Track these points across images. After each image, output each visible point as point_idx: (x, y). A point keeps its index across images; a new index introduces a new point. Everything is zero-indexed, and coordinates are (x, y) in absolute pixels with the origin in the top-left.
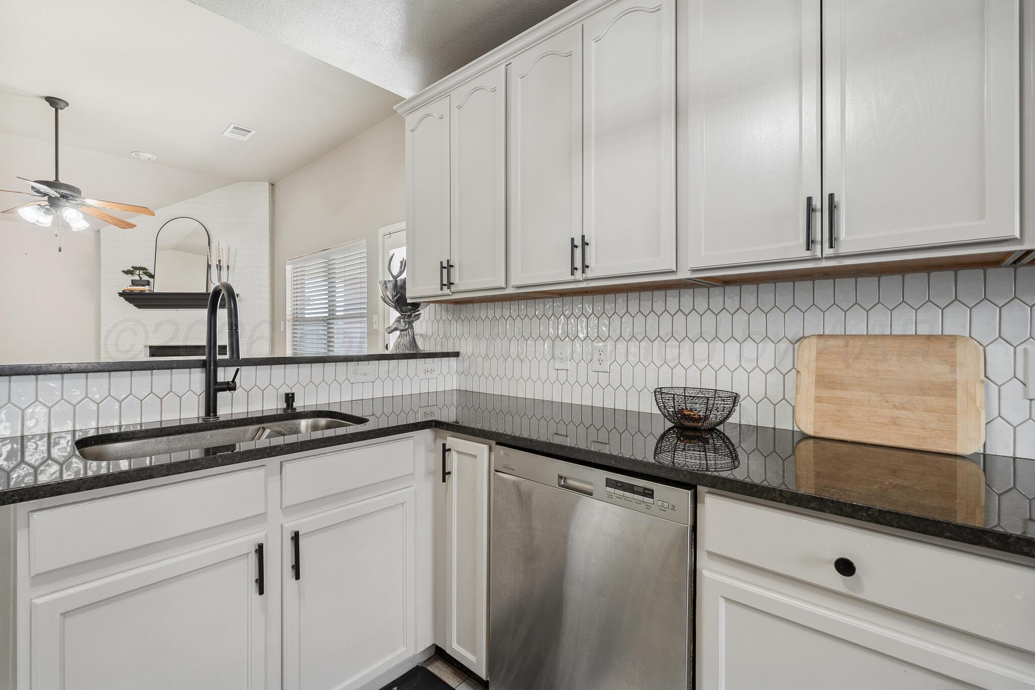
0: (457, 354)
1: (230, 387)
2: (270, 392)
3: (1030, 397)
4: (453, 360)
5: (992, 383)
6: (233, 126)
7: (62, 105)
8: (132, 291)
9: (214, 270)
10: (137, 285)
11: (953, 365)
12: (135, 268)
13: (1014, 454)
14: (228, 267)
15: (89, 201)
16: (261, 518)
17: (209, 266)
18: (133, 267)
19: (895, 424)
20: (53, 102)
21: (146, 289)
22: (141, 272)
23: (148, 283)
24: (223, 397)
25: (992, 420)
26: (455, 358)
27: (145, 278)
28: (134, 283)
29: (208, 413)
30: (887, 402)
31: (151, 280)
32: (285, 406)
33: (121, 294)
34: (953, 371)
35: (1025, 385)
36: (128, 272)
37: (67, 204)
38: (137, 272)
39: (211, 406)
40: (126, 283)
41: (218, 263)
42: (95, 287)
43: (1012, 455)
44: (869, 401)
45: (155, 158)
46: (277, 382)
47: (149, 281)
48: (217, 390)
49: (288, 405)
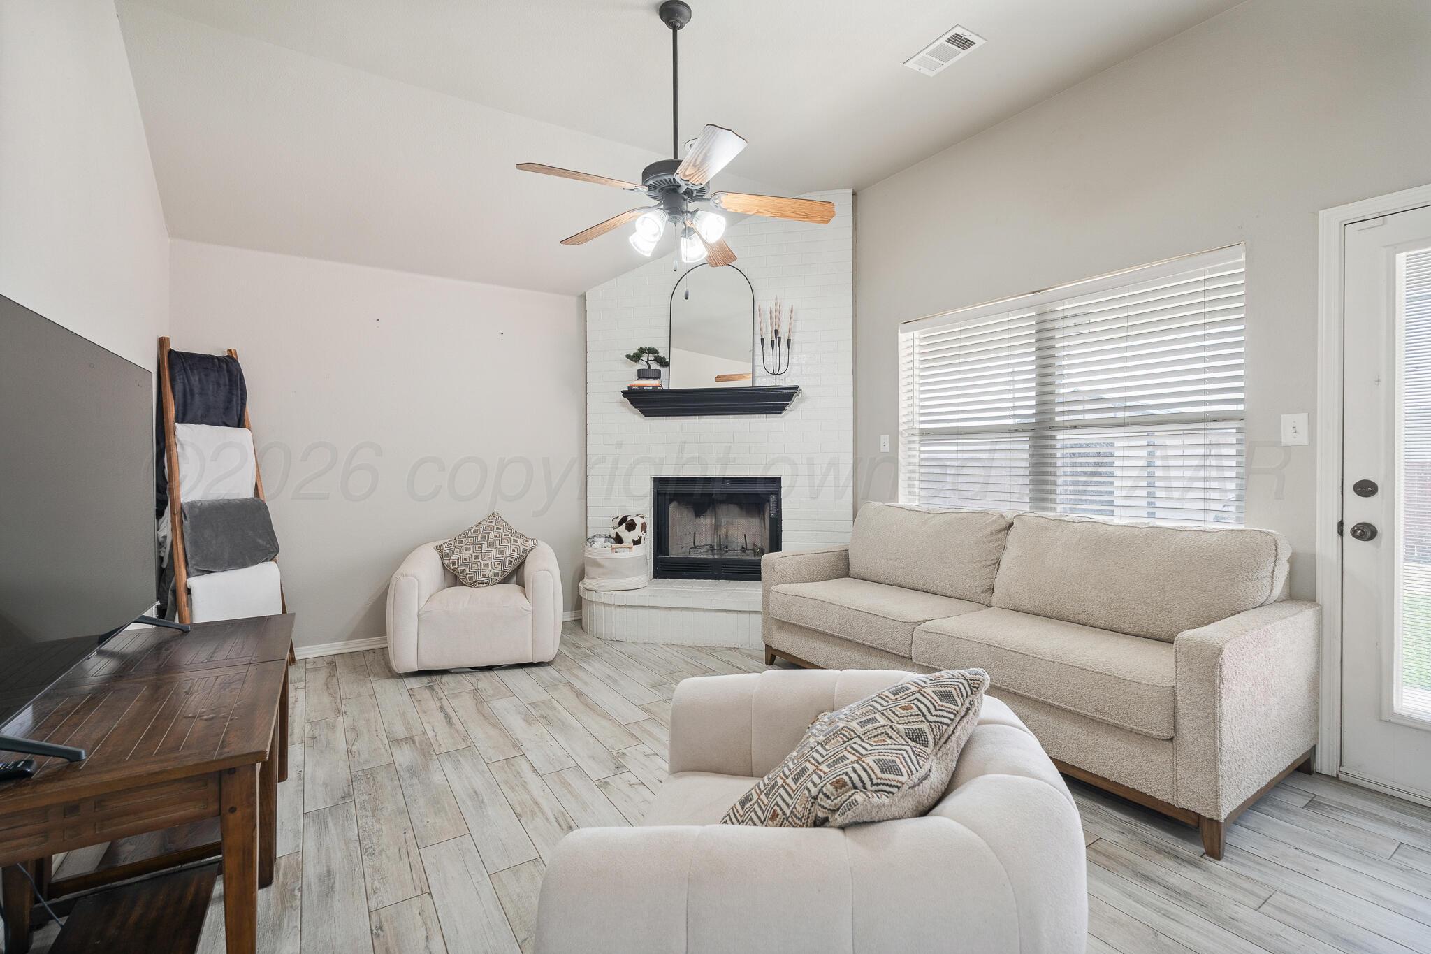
8: (641, 387)
10: (648, 378)
12: (642, 351)
14: (788, 341)
18: (640, 349)
21: (658, 383)
22: (651, 357)
23: (657, 376)
27: (655, 366)
28: (641, 375)
31: (663, 369)
33: (625, 394)
36: (633, 358)
38: (645, 357)
40: (628, 377)
41: (772, 337)
47: (659, 372)
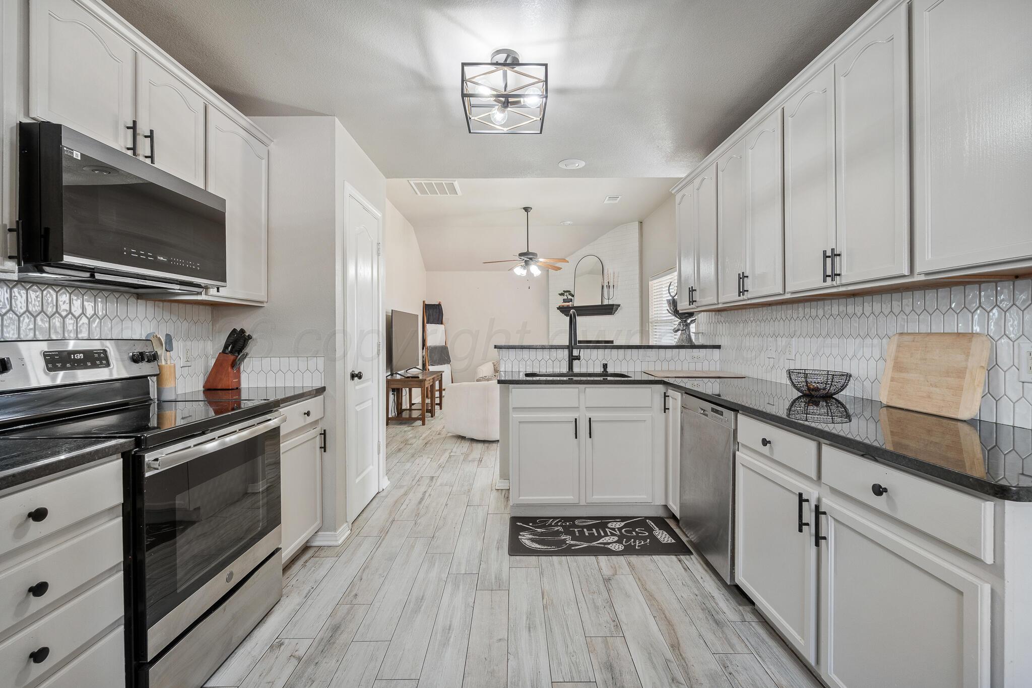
0: (719, 347)
1: (578, 358)
2: (597, 362)
3: (1023, 380)
4: (716, 351)
5: (1000, 370)
6: (608, 197)
7: (529, 209)
8: (564, 305)
9: (605, 289)
10: (566, 302)
11: (968, 355)
13: (1014, 424)
14: (613, 286)
15: (541, 260)
16: (577, 408)
17: (603, 287)
18: (564, 291)
19: (929, 397)
20: (526, 209)
21: (570, 304)
22: (568, 294)
23: (571, 300)
24: (575, 362)
25: (1001, 398)
26: (718, 350)
27: (570, 297)
28: (565, 301)
29: (569, 370)
30: (928, 381)
31: (573, 298)
32: (602, 370)
33: (558, 308)
34: (967, 360)
35: (1018, 370)
36: (561, 294)
37: (532, 263)
38: (566, 294)
39: (571, 367)
40: (560, 302)
41: (607, 284)
42: (546, 304)
43: (1012, 425)
44: (918, 380)
45: (572, 223)
46: (600, 358)
47: (571, 299)
48: (573, 359)
49: (604, 370)
